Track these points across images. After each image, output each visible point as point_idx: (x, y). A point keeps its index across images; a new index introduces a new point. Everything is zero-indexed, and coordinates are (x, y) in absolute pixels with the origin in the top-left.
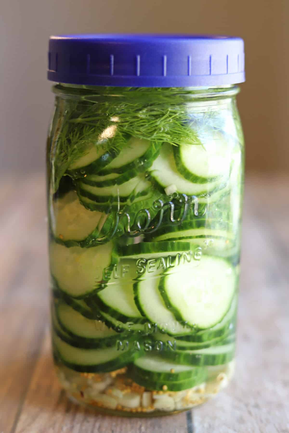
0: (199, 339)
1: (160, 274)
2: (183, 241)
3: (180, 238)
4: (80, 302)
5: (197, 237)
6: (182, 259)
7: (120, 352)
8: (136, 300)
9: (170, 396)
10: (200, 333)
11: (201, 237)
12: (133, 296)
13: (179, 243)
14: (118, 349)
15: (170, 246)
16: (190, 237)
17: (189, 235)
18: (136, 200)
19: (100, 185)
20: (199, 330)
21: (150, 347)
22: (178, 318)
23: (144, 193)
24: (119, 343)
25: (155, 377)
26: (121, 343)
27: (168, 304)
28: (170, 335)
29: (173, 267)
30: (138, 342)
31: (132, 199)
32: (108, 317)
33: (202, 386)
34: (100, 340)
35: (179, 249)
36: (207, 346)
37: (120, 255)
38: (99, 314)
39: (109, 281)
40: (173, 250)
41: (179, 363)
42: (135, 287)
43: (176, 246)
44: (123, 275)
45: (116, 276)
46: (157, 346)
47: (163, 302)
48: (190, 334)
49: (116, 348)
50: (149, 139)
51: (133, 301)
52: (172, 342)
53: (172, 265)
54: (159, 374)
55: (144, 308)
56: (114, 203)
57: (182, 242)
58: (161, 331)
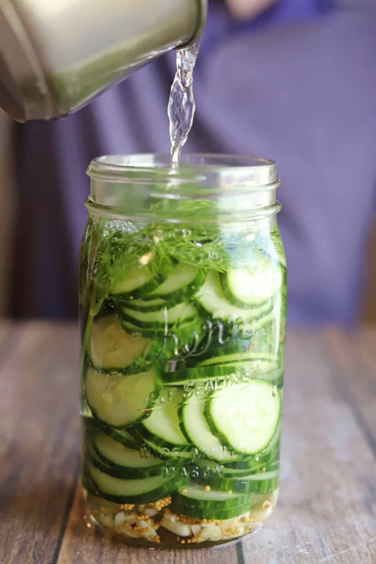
0: (246, 465)
1: (205, 398)
2: (228, 365)
3: (226, 362)
4: (122, 433)
5: (243, 361)
6: (230, 382)
7: (166, 479)
8: (182, 426)
9: (217, 524)
10: (246, 460)
11: (248, 360)
12: (178, 422)
13: (224, 368)
14: (164, 477)
15: (216, 371)
16: (236, 361)
17: (235, 359)
18: (182, 326)
19: (144, 310)
20: (246, 456)
21: (197, 473)
22: (225, 443)
23: (190, 320)
24: (165, 470)
25: (202, 506)
26: (167, 469)
27: (214, 430)
28: (216, 461)
29: (221, 389)
30: (185, 468)
31: (178, 325)
32: (152, 445)
33: (247, 515)
34: (144, 469)
35: (225, 374)
36: (253, 473)
37: (164, 382)
38: (143, 442)
39: (155, 406)
40: (219, 374)
41: (224, 490)
42: (180, 413)
43: (222, 370)
44: (171, 399)
45: (163, 399)
46: (205, 472)
47: (209, 428)
48: (237, 460)
49: (162, 476)
50: (196, 265)
51: (179, 428)
52: (218, 469)
53: (220, 387)
54: (206, 502)
55: (190, 434)
56: (160, 329)
57: (227, 367)
58: (207, 458)
